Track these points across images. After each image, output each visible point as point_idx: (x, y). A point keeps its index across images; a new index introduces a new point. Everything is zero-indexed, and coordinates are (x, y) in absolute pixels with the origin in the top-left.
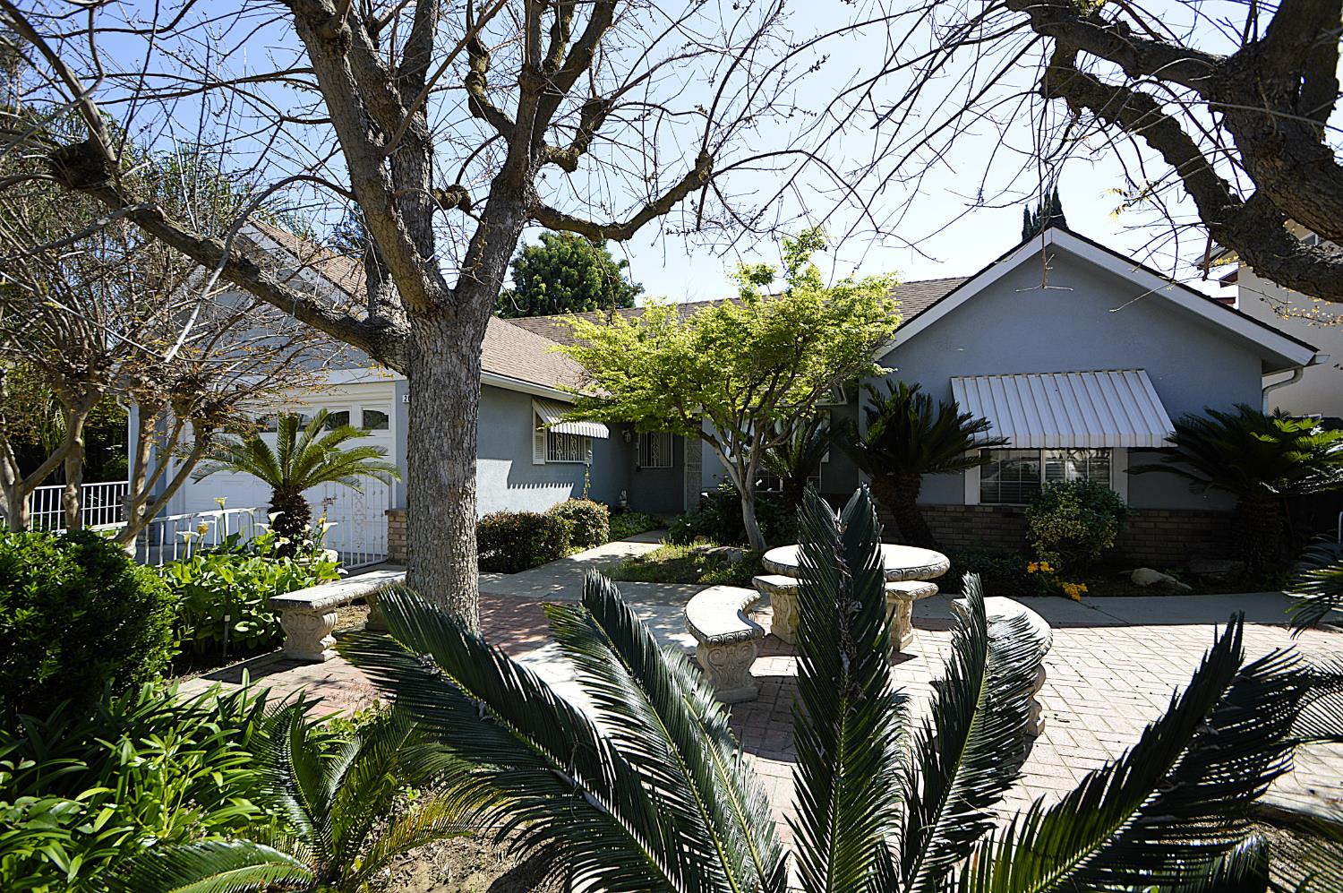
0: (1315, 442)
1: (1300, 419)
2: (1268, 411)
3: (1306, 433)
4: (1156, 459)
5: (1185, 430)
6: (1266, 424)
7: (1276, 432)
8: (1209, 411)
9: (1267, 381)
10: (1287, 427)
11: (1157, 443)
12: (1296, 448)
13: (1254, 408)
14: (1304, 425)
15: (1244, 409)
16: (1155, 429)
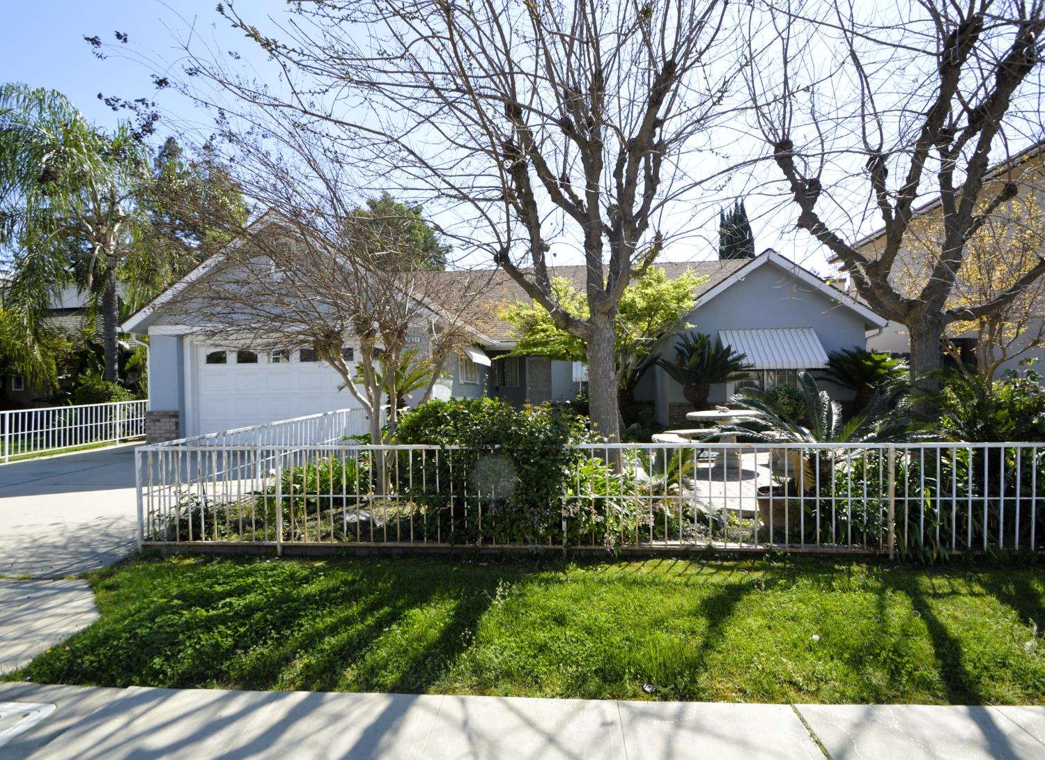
0: (888, 364)
1: (882, 354)
2: (868, 350)
3: (884, 360)
4: (821, 374)
5: (834, 360)
6: (868, 356)
7: (872, 360)
8: (844, 350)
9: (868, 334)
10: (877, 358)
11: (821, 366)
12: (880, 367)
13: (862, 348)
14: (884, 357)
15: (858, 349)
16: (819, 359)
